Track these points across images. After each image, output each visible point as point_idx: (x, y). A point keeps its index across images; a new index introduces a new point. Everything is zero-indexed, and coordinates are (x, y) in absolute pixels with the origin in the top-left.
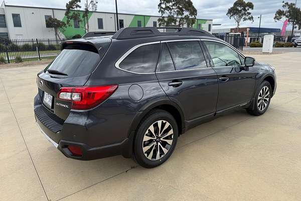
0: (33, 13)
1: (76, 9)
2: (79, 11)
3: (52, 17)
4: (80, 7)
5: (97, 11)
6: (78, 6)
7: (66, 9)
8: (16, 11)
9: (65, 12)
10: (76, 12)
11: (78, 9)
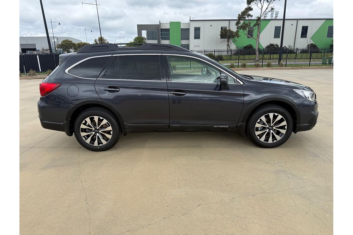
0: (211, 26)
1: (247, 18)
2: (251, 20)
3: (228, 29)
4: (251, 16)
5: (277, 18)
6: (249, 15)
7: (237, 19)
8: (197, 25)
9: (236, 22)
10: (247, 22)
11: (250, 18)
